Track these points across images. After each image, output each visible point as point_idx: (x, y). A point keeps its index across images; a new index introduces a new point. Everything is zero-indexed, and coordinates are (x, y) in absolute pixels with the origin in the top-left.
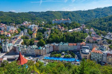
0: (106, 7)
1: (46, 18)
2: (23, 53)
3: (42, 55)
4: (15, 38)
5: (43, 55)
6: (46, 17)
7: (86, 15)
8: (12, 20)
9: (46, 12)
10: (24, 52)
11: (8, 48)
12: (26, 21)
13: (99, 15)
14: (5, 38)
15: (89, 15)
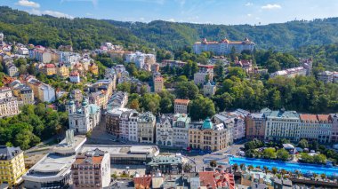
0: (319, 20)
1: (153, 41)
2: (144, 139)
3: (213, 148)
4: (100, 89)
5: (215, 150)
6: (154, 37)
7: (269, 37)
8: (60, 36)
9: (153, 23)
10: (148, 135)
11: (88, 120)
12: (108, 41)
13: (306, 38)
14: (67, 87)
15: (276, 37)
